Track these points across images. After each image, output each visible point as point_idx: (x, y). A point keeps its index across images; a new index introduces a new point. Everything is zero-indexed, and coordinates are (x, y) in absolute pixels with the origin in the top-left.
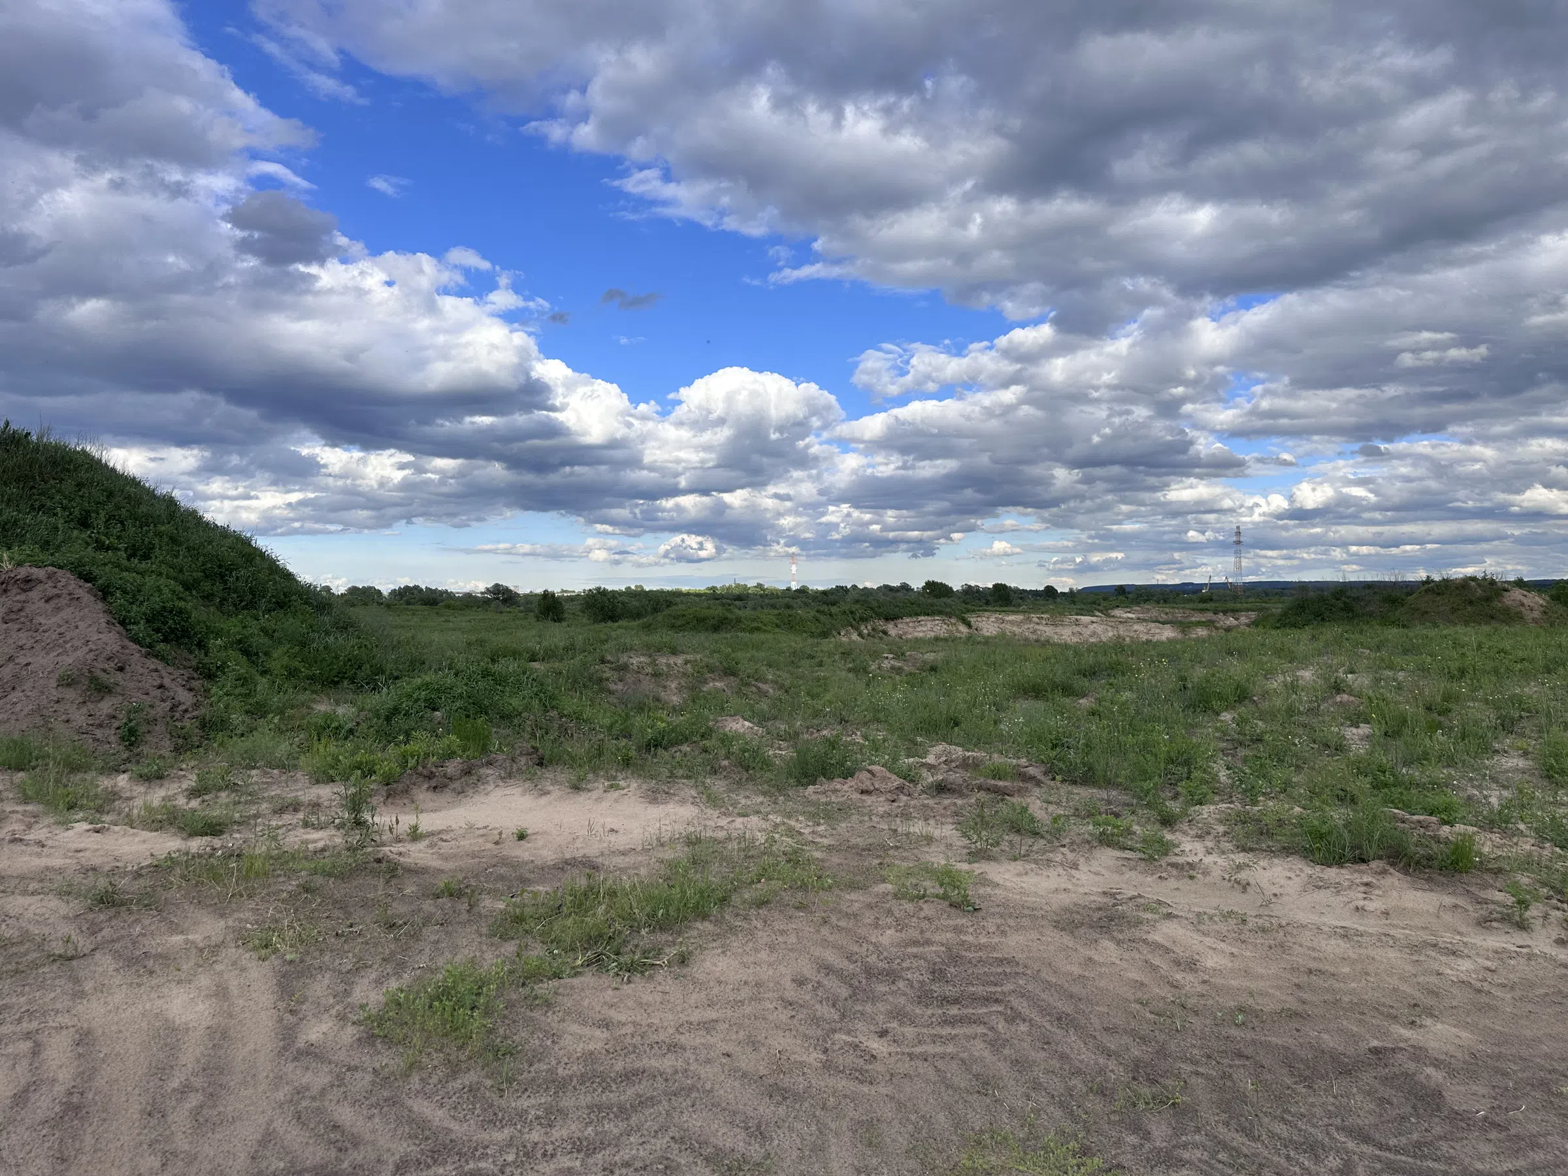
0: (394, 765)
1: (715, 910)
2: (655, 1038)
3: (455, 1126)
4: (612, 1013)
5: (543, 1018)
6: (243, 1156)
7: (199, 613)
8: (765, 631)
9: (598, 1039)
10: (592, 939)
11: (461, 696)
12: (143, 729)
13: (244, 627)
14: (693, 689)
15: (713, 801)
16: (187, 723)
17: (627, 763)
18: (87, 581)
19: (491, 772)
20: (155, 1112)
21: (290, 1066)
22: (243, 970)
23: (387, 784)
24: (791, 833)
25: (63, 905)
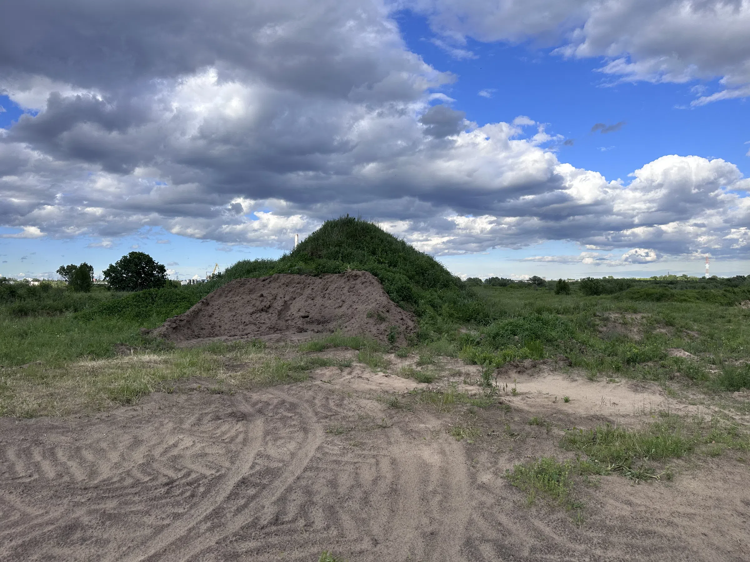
0: (500, 359)
1: (685, 454)
2: (658, 516)
3: (556, 537)
4: (632, 498)
5: (594, 493)
6: (462, 527)
7: (415, 289)
8: (690, 301)
9: (626, 511)
10: (615, 458)
11: (527, 330)
12: (396, 336)
13: (431, 295)
14: (647, 332)
15: (672, 394)
16: (412, 334)
17: (618, 369)
18: (375, 276)
19: (545, 367)
20: (424, 499)
21: (476, 492)
22: (450, 444)
23: (498, 368)
24: (726, 417)
25: (379, 405)
